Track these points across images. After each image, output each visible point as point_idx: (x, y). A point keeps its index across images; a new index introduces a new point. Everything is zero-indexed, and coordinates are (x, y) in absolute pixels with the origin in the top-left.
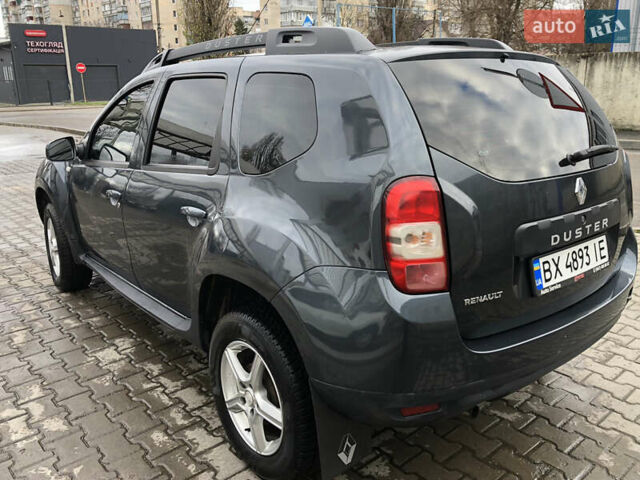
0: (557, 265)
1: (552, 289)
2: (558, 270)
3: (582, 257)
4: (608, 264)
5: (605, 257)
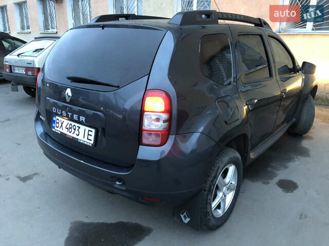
0: (62, 124)
1: (57, 131)
2: (62, 126)
3: (75, 129)
4: (91, 145)
5: (91, 140)
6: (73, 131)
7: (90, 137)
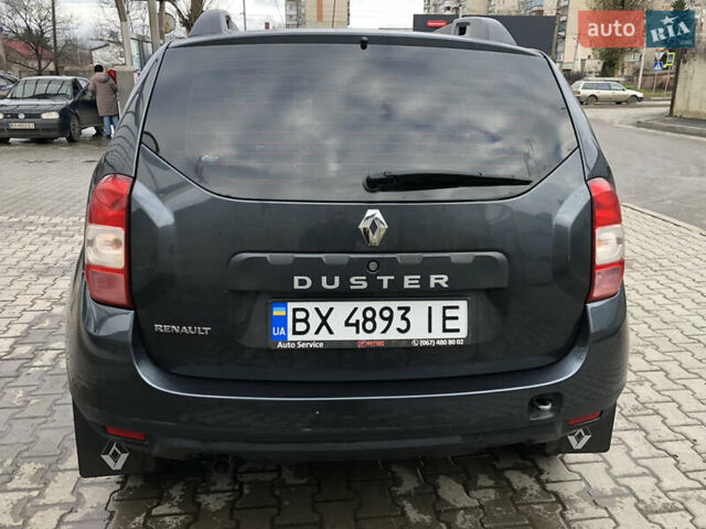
0: (323, 319)
1: (303, 346)
2: (325, 325)
3: (390, 319)
4: (460, 342)
5: (458, 330)
6: (381, 324)
7: (450, 325)
